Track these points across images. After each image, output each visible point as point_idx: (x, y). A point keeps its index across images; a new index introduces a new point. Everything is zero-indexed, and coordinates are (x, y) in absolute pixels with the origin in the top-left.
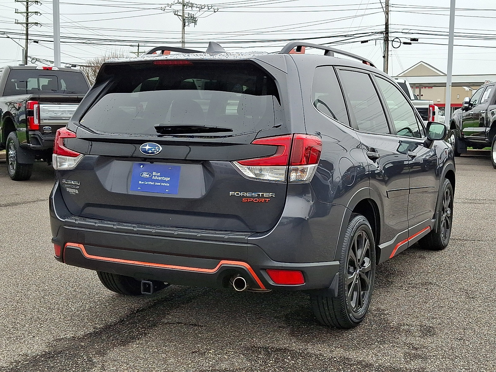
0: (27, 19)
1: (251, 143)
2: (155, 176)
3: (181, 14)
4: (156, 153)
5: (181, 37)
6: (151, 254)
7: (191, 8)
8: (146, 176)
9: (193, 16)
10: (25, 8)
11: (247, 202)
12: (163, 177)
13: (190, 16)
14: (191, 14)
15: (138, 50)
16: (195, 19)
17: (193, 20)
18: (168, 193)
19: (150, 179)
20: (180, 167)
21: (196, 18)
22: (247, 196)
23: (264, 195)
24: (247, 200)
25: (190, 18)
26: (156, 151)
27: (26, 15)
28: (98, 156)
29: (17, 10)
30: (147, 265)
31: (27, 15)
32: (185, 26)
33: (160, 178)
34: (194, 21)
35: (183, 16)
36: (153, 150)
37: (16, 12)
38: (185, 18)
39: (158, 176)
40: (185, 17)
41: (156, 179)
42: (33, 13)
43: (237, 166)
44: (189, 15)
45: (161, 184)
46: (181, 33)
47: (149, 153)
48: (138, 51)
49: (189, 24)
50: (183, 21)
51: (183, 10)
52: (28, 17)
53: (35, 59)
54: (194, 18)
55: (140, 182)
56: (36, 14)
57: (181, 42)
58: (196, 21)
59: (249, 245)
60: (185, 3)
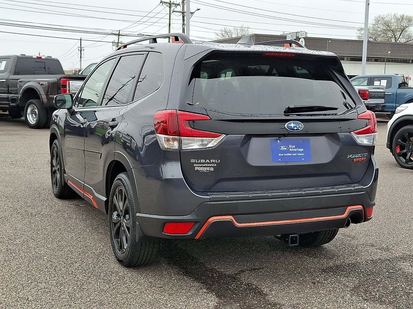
2: (291, 148)
4: (300, 129)
6: (299, 212)
8: (284, 149)
12: (298, 149)
18: (304, 161)
19: (288, 152)
20: (309, 140)
24: (356, 160)
26: (300, 128)
28: (245, 135)
30: (298, 221)
33: (295, 150)
36: (297, 127)
39: (294, 148)
41: (292, 151)
43: (353, 135)
45: (297, 154)
47: (294, 130)
55: (280, 155)
59: (364, 192)
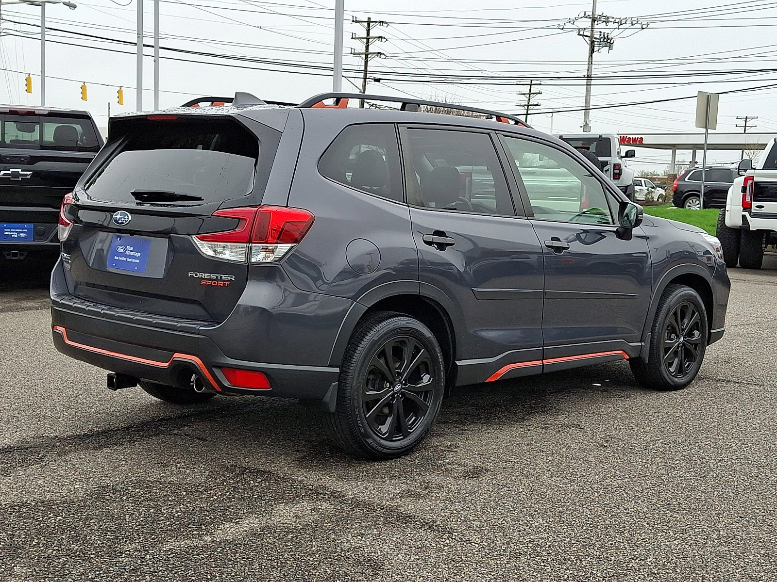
0: (367, 47)
1: (212, 215)
2: (128, 250)
3: (589, 34)
4: (125, 223)
5: (587, 69)
7: (604, 23)
8: (121, 251)
9: (608, 36)
10: (366, 32)
11: (206, 284)
12: (135, 253)
13: (602, 36)
14: (604, 33)
15: (530, 90)
16: (611, 41)
17: (607, 41)
21: (611, 39)
22: (206, 277)
23: (223, 277)
24: (206, 282)
25: (602, 40)
26: (126, 221)
27: (366, 42)
29: (354, 35)
31: (368, 42)
32: (593, 53)
33: (132, 253)
34: (608, 44)
35: (591, 37)
36: (123, 219)
37: (352, 38)
38: (594, 40)
39: (131, 251)
40: (595, 38)
42: (376, 38)
43: (196, 241)
44: (600, 35)
46: (587, 63)
48: (530, 92)
49: (599, 49)
50: (592, 44)
51: (592, 28)
52: (369, 45)
53: (374, 105)
54: (609, 39)
55: (115, 258)
56: (379, 40)
57: (586, 76)
58: (613, 43)
59: (200, 336)
60: (596, 16)
